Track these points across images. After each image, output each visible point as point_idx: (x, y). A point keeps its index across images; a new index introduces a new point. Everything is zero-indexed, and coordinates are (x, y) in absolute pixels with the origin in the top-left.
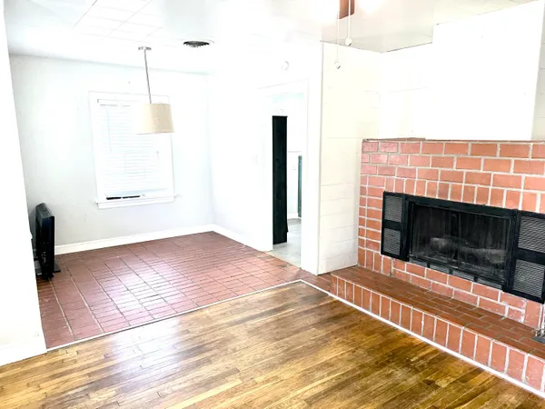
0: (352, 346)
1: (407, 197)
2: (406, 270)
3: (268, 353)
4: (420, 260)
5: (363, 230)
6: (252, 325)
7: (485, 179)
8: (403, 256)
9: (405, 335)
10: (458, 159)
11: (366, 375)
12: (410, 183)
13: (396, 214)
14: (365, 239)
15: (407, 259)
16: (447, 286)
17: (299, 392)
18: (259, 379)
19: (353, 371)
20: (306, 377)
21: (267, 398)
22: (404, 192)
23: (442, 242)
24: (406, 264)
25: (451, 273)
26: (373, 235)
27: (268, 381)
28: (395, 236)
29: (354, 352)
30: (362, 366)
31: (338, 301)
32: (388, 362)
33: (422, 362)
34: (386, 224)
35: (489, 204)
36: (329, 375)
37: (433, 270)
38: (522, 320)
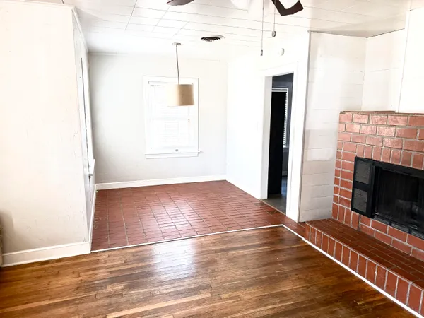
0: (309, 283)
1: (374, 162)
2: (372, 226)
3: (237, 277)
5: (338, 188)
6: (233, 254)
8: (369, 214)
10: (421, 131)
11: (312, 308)
12: (378, 150)
13: (365, 178)
14: (339, 196)
15: (372, 217)
16: (406, 244)
17: (252, 311)
18: (224, 296)
19: (303, 303)
20: (261, 301)
21: (226, 311)
22: (373, 157)
24: (371, 220)
25: (410, 233)
26: (345, 193)
27: (230, 298)
28: (363, 196)
29: (308, 288)
30: (312, 300)
31: (309, 246)
32: (336, 301)
33: (367, 307)
34: (356, 185)
36: (281, 302)
37: (395, 228)
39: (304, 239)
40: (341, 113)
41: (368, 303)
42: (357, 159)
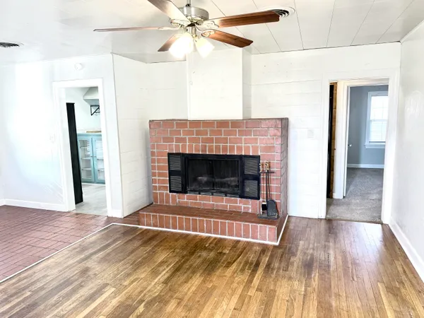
0: (171, 249)
1: (183, 155)
2: (186, 199)
3: (121, 269)
4: (194, 191)
5: (155, 180)
7: (225, 140)
8: (184, 191)
9: (196, 236)
10: (210, 130)
11: (188, 260)
12: (184, 147)
13: (178, 166)
14: (157, 185)
15: (186, 192)
16: (211, 202)
17: (156, 281)
18: (126, 283)
19: (180, 261)
20: (155, 273)
21: (139, 289)
22: (181, 152)
23: (204, 179)
24: (186, 195)
25: (212, 195)
26: (163, 181)
27: (133, 282)
28: (178, 180)
29: (174, 252)
30: (183, 257)
31: (148, 229)
32: (195, 250)
34: (171, 173)
35: (228, 154)
36: (167, 266)
37: (202, 196)
38: (250, 211)
39: (140, 227)
40: (150, 121)
41: (210, 244)
42: (169, 155)
